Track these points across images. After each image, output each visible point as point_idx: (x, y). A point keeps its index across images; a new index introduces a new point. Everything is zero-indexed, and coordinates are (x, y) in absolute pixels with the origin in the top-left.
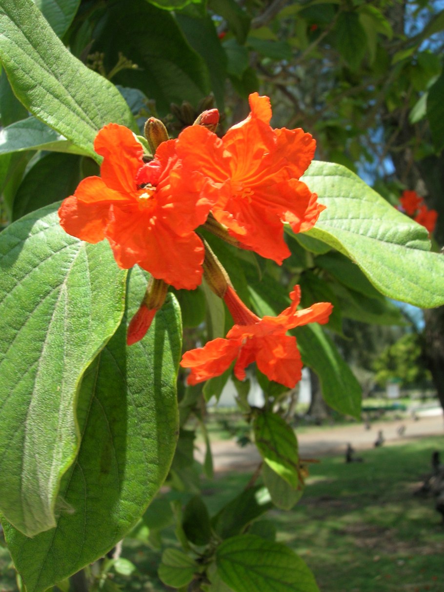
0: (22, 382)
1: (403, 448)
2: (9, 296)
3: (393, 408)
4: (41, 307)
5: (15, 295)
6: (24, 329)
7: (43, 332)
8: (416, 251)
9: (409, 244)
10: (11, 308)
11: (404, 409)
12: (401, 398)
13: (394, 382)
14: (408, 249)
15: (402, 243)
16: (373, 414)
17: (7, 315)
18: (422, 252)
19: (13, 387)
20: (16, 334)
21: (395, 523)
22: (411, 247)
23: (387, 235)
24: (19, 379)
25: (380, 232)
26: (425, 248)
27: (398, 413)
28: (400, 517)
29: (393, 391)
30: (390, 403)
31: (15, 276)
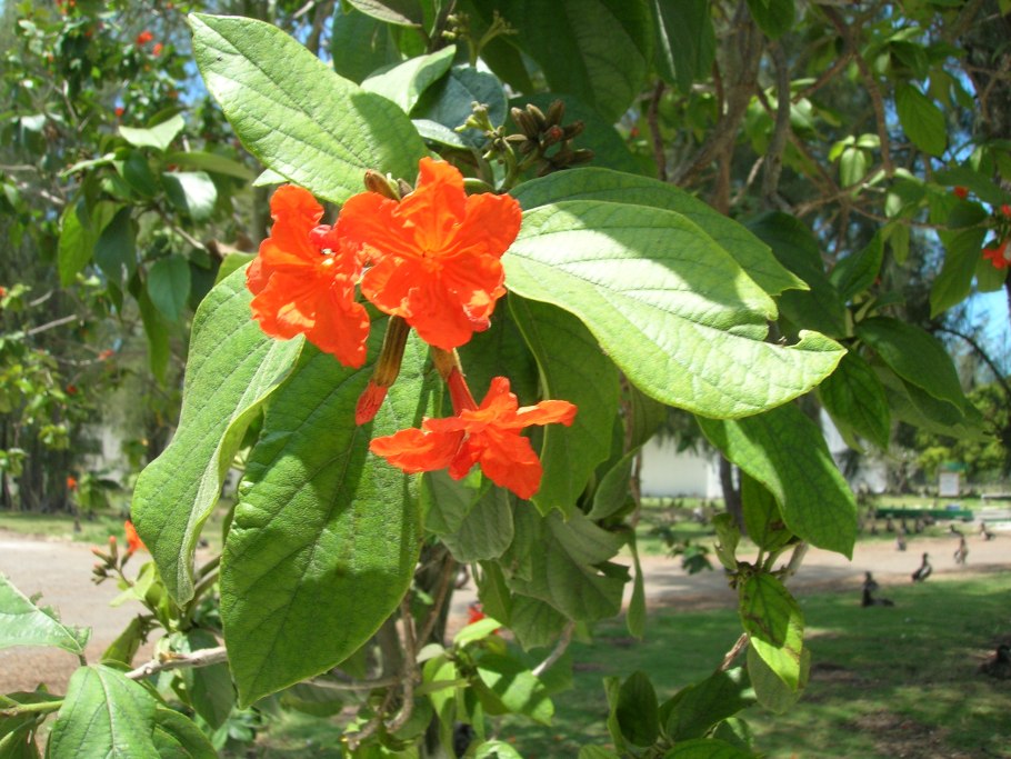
0: (212, 433)
1: (965, 586)
2: (228, 339)
3: (947, 515)
4: (251, 357)
5: (233, 339)
6: (231, 377)
7: (245, 384)
8: (742, 339)
9: (734, 329)
10: (226, 352)
11: (967, 517)
12: (961, 497)
13: (953, 470)
14: (732, 336)
15: (724, 328)
16: (911, 524)
17: (220, 360)
18: (751, 342)
19: (203, 437)
20: (223, 381)
21: (946, 718)
22: (735, 334)
23: (705, 316)
24: (211, 429)
25: (697, 312)
26: (756, 336)
27: (956, 523)
28: (956, 707)
29: (950, 484)
30: (943, 505)
31: (239, 318)
